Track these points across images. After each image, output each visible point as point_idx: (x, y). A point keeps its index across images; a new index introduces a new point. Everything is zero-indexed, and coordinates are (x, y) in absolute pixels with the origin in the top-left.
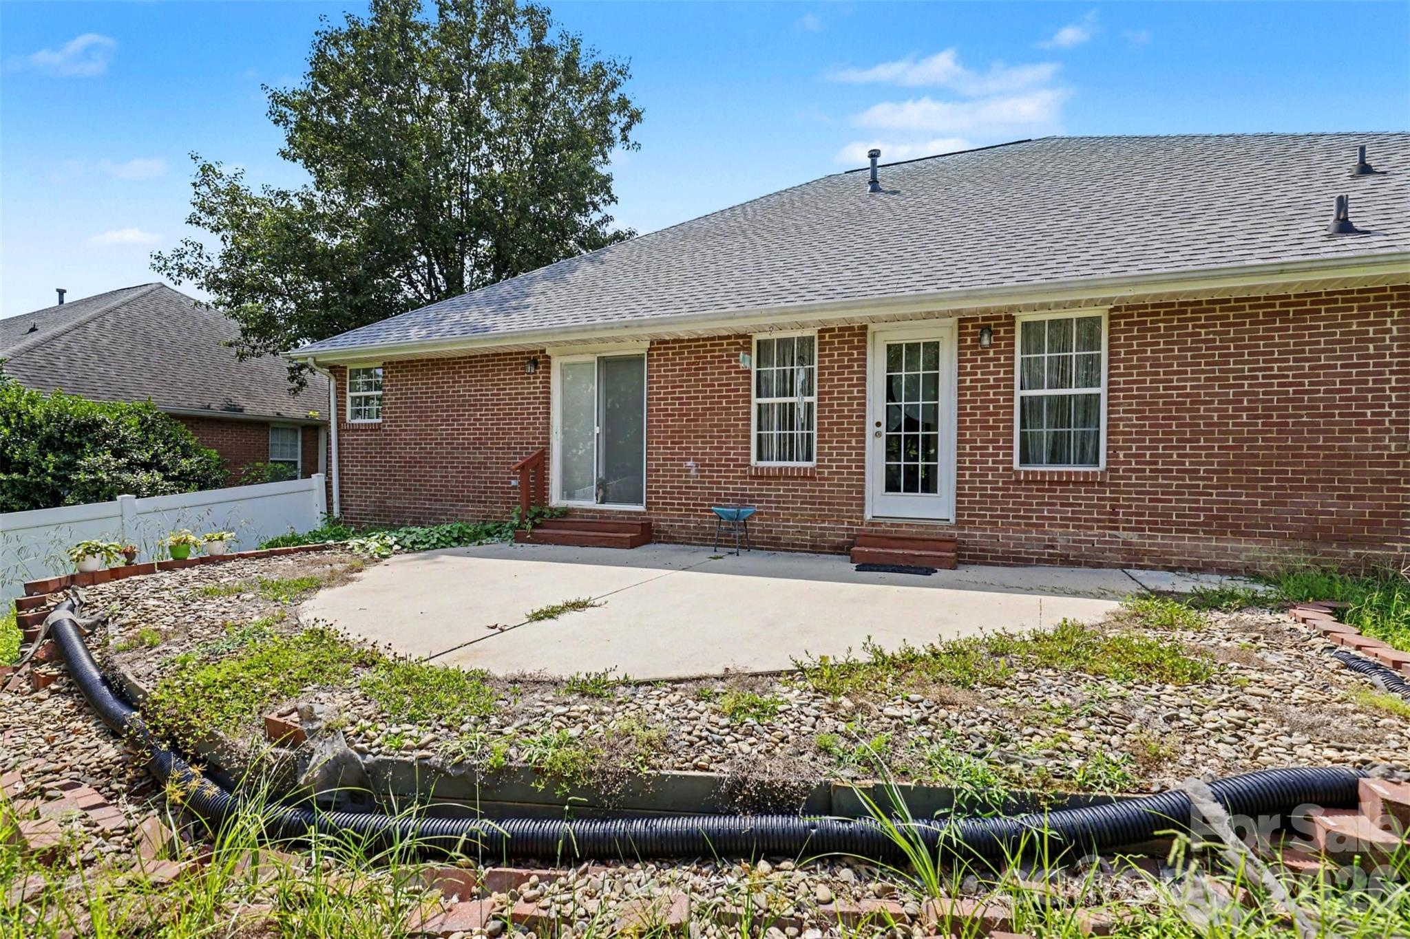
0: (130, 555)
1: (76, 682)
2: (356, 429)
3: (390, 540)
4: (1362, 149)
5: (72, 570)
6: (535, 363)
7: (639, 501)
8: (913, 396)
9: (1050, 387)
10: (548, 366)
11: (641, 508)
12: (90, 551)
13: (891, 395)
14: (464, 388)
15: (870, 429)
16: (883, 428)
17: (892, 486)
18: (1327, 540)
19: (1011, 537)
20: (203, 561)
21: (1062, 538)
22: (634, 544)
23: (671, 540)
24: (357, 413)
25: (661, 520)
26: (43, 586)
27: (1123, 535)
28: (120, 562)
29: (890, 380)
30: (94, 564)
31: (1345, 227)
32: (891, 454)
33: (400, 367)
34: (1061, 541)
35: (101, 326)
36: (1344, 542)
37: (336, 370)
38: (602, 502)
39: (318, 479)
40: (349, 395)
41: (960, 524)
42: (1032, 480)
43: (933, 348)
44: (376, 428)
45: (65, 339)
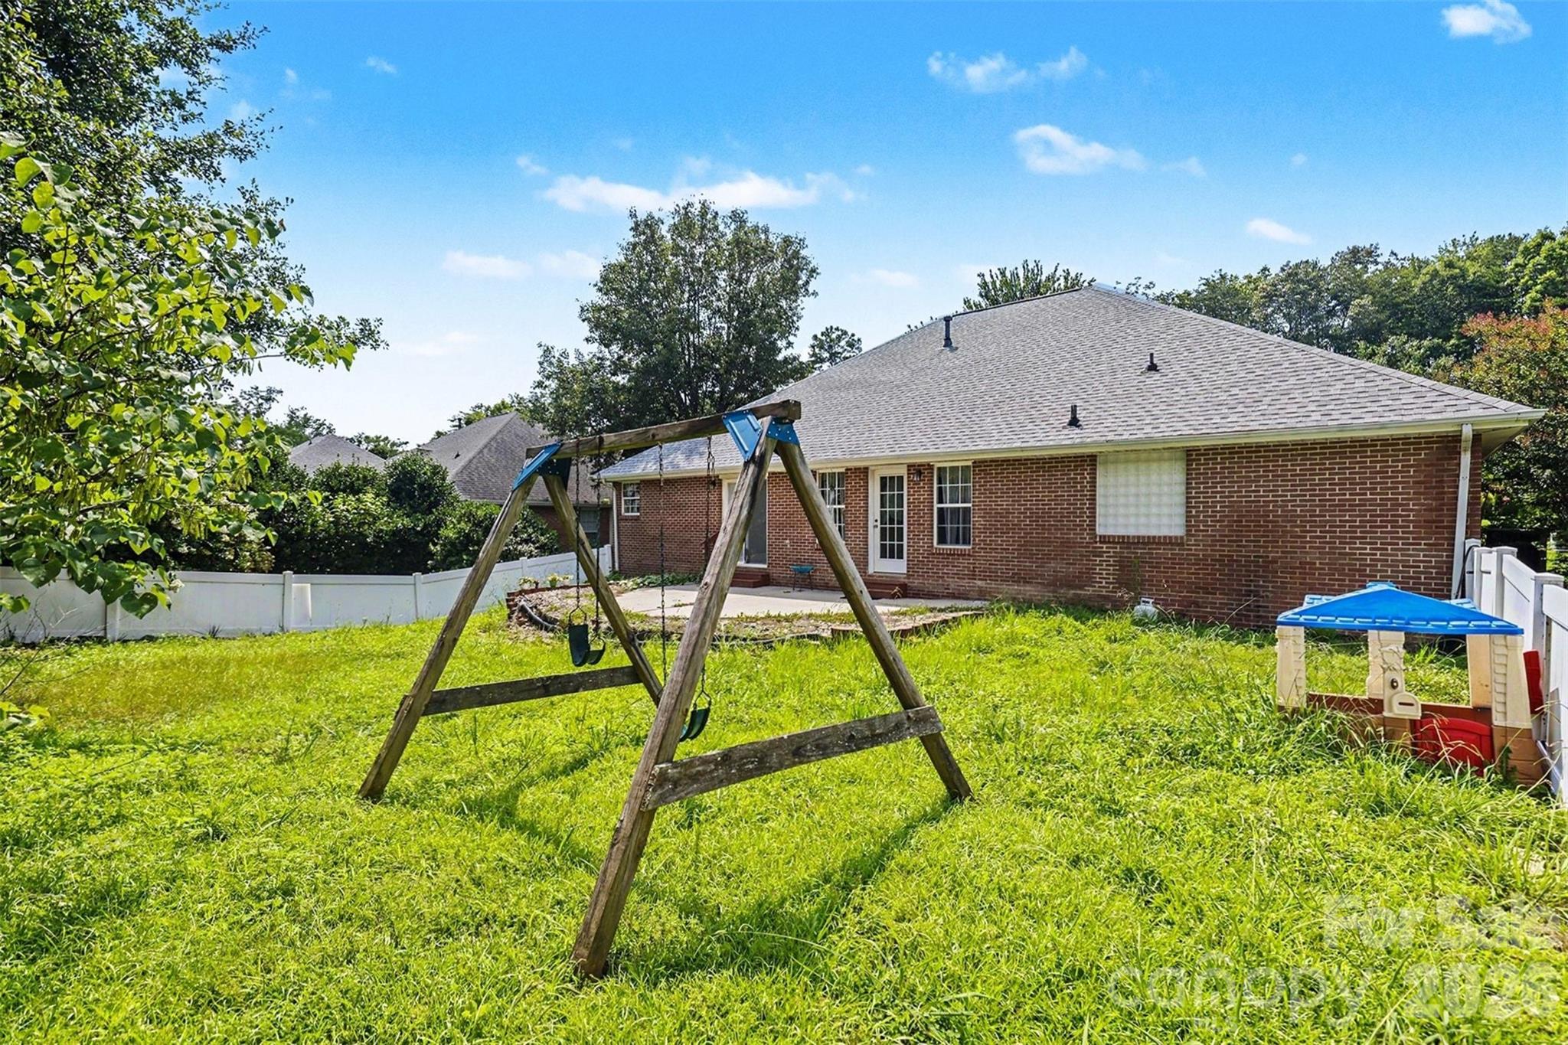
0: (537, 584)
1: (532, 621)
2: (626, 519)
3: (639, 581)
4: (1152, 355)
5: (519, 589)
6: (714, 483)
7: (764, 563)
8: (892, 506)
9: (951, 502)
10: (721, 486)
11: (765, 566)
12: (525, 581)
13: (883, 505)
14: (679, 496)
15: (871, 524)
16: (879, 523)
17: (883, 555)
18: (1062, 586)
19: (929, 584)
20: (561, 588)
21: (953, 583)
22: (756, 585)
23: (779, 584)
24: (627, 510)
25: (775, 572)
26: (513, 594)
27: (979, 583)
28: (534, 587)
29: (882, 496)
30: (526, 587)
31: (1074, 422)
32: (883, 537)
33: (647, 485)
34: (952, 586)
35: (490, 450)
36: (1070, 587)
37: (617, 485)
38: (748, 562)
39: (607, 547)
40: (623, 498)
41: (908, 576)
42: (940, 554)
43: (901, 478)
44: (637, 519)
45: (475, 461)
